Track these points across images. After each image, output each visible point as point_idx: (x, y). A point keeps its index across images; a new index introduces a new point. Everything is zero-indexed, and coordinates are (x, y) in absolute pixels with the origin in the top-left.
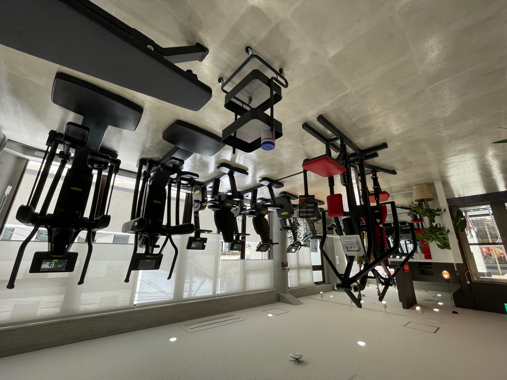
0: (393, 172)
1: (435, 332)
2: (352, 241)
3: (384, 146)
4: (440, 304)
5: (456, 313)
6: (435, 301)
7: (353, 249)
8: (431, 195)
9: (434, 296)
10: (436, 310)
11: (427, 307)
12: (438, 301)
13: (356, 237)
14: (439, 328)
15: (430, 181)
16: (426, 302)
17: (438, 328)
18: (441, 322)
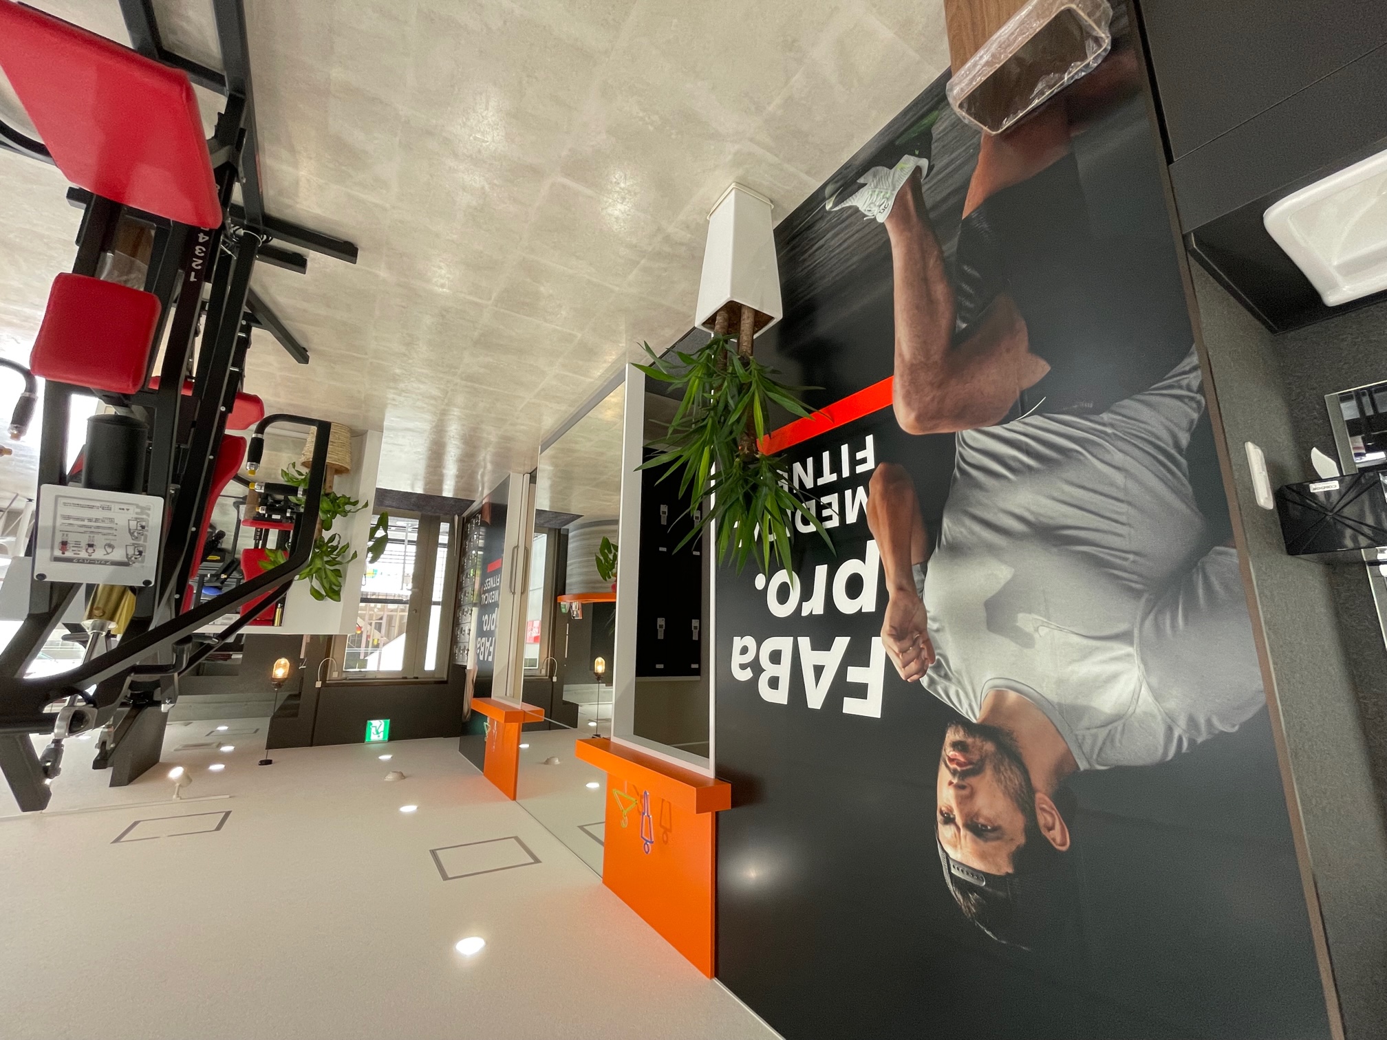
0: (301, 354)
1: (218, 828)
2: (111, 520)
3: (346, 250)
4: (227, 749)
5: (269, 762)
6: (215, 745)
7: (99, 554)
8: (348, 460)
9: (208, 733)
10: (217, 767)
11: (197, 767)
12: (220, 745)
13: (140, 505)
14: (229, 812)
15: (359, 425)
16: (189, 752)
17: (228, 814)
18: (232, 795)
